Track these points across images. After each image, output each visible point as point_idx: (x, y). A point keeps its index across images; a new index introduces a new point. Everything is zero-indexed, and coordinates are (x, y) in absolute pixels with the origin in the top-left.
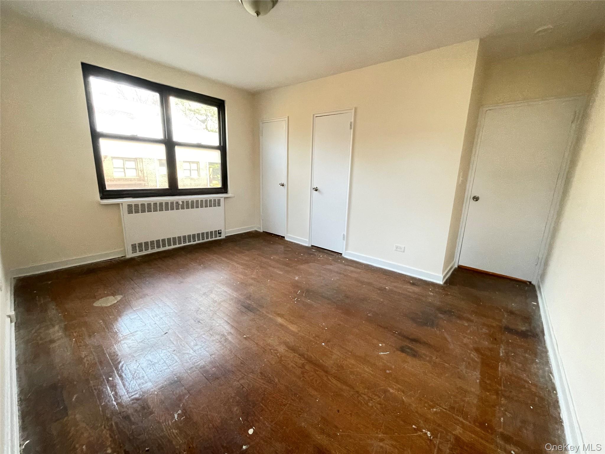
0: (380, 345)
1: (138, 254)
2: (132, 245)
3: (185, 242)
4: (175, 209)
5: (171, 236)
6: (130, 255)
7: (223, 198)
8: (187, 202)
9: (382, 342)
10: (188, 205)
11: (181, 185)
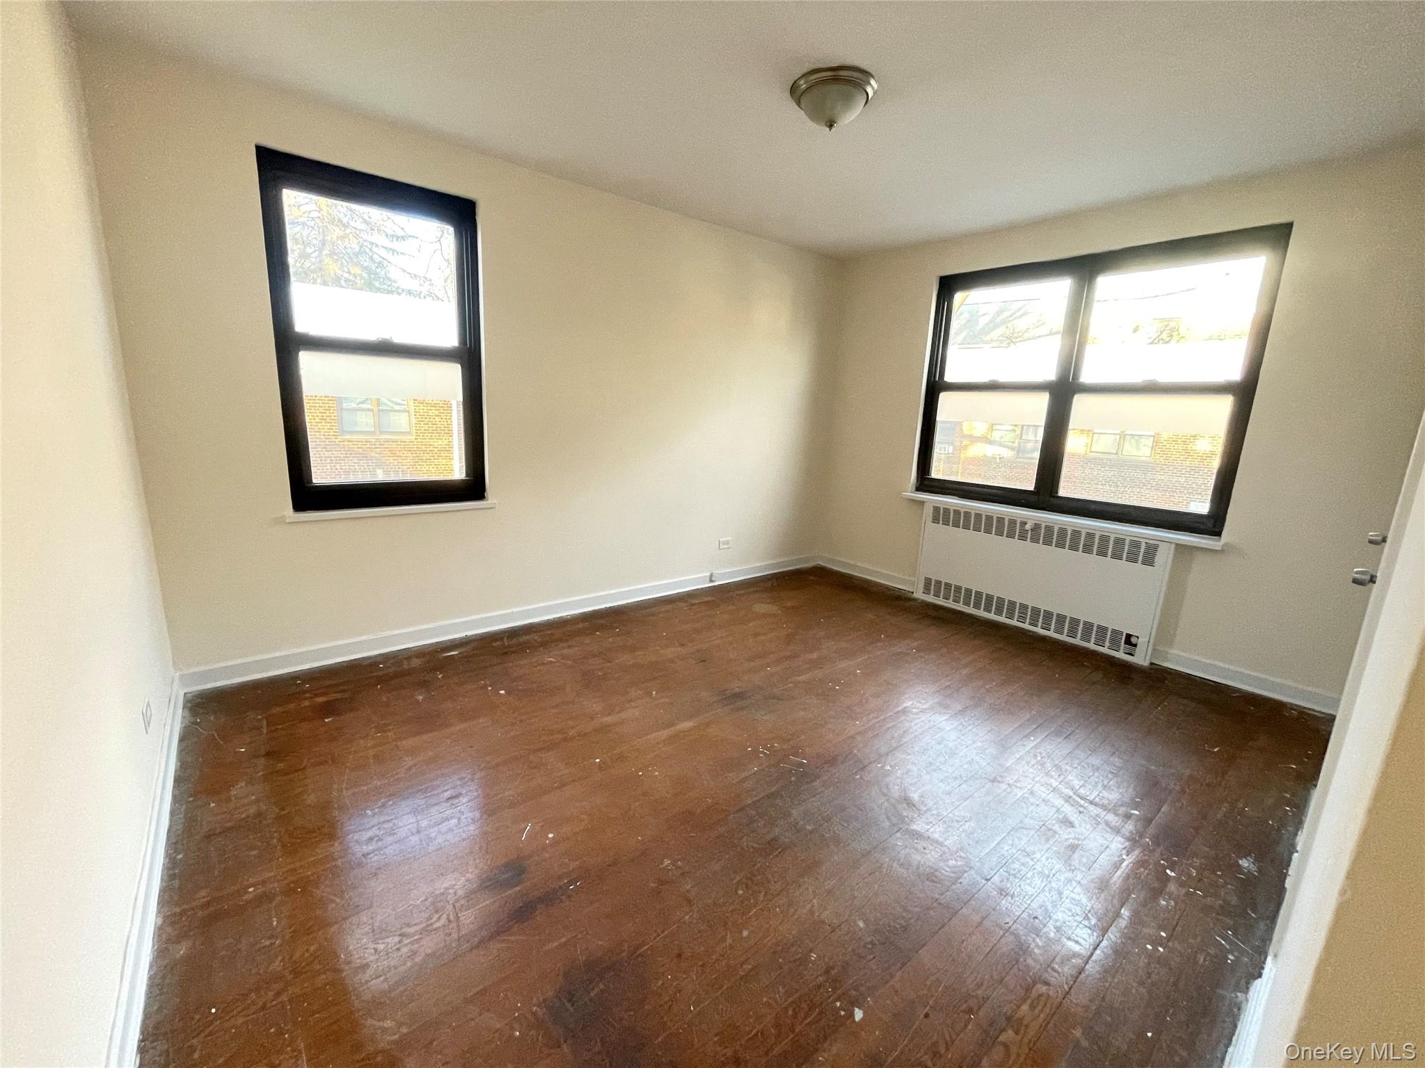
0: (551, 836)
1: (930, 599)
2: (926, 579)
3: (1022, 619)
4: (1017, 537)
5: (996, 593)
6: (919, 595)
7: (1173, 546)
8: (1049, 529)
9: (555, 842)
10: (1061, 539)
11: (1066, 489)
